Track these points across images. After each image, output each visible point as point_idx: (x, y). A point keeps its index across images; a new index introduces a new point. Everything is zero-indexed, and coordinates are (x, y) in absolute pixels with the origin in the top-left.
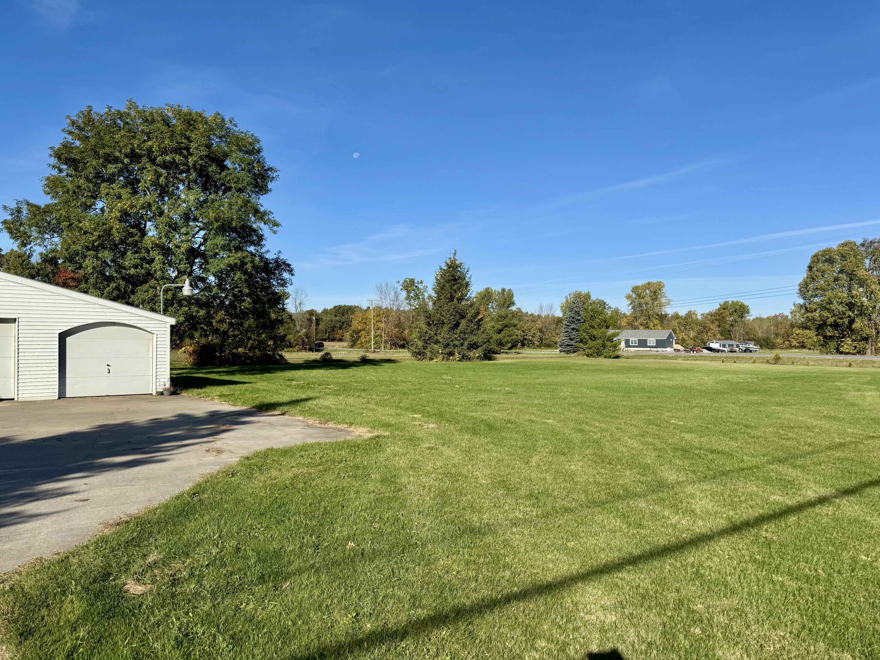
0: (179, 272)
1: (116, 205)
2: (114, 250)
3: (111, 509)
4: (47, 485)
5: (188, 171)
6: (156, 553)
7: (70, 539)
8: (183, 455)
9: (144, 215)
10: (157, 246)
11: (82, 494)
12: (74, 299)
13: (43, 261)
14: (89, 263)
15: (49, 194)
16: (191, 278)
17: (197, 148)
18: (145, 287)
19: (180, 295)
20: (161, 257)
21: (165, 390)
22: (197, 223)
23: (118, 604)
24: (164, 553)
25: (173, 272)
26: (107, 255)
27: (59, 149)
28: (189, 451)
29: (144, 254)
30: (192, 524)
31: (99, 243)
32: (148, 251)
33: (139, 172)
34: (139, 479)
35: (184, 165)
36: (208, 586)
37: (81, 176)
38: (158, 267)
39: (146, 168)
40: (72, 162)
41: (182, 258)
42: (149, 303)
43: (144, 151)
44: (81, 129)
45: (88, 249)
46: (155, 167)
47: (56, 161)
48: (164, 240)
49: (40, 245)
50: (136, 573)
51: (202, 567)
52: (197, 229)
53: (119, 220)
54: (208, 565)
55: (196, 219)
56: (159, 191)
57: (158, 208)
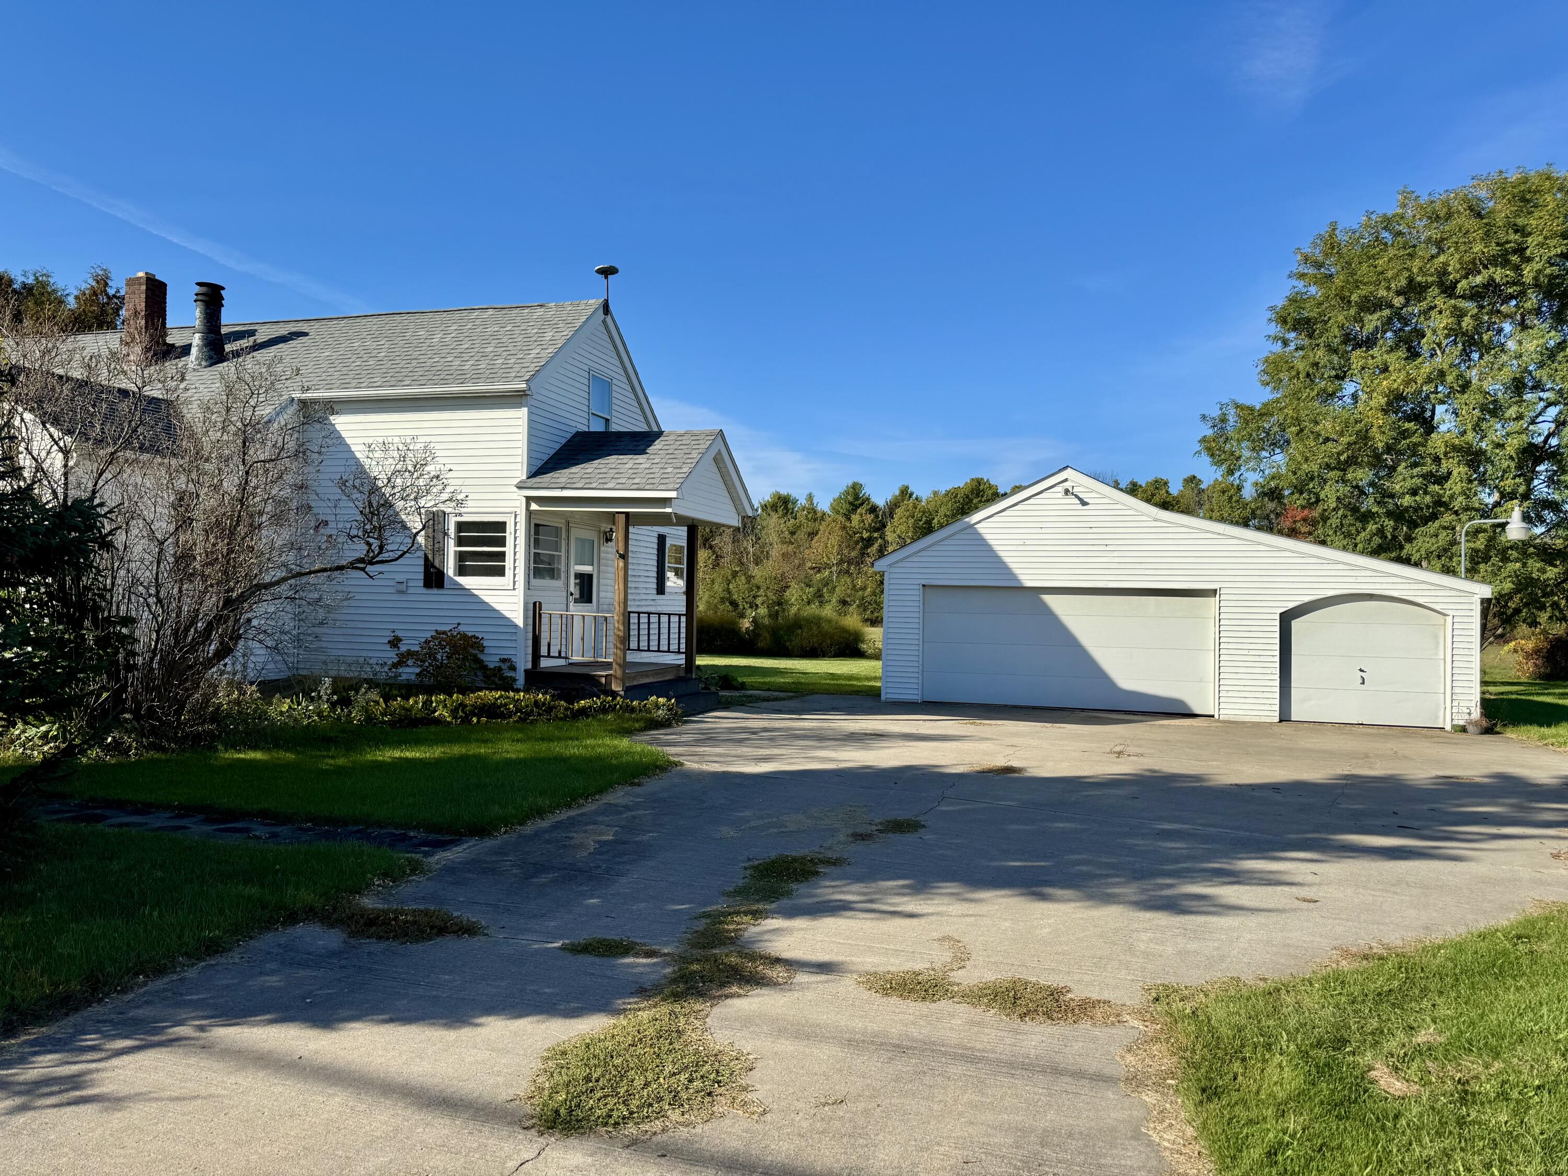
0: (1503, 495)
1: (1379, 384)
2: (1375, 466)
3: (1355, 927)
4: (1254, 862)
5: (1522, 294)
6: (1432, 1030)
7: (1283, 961)
8: (1500, 854)
9: (1432, 393)
10: (1455, 448)
11: (1307, 888)
12: (1304, 555)
13: (1259, 496)
14: (1331, 493)
15: (1268, 384)
16: (1526, 504)
17: (1541, 245)
18: (1433, 526)
19: (1503, 539)
20: (1463, 469)
21: (1470, 722)
22: (1541, 394)
23: (1356, 1098)
24: (1448, 1034)
25: (1489, 494)
26: (1363, 475)
27: (1284, 308)
28: (1514, 850)
29: (1429, 467)
30: (1511, 997)
31: (1348, 457)
32: (1437, 460)
33: (1422, 318)
34: (1408, 884)
35: (1514, 283)
36: (1537, 1130)
37: (1318, 345)
38: (1457, 489)
39: (1435, 307)
40: (1304, 325)
41: (1509, 467)
42: (1439, 557)
43: (1432, 275)
44: (1319, 265)
45: (1328, 466)
46: (1453, 301)
47: (1279, 329)
48: (1470, 436)
49: (1254, 470)
50: (1392, 1056)
51: (1526, 1087)
52: (1542, 404)
53: (1383, 410)
54: (1539, 1087)
55: (1538, 386)
56: (1460, 345)
57: (1460, 376)
